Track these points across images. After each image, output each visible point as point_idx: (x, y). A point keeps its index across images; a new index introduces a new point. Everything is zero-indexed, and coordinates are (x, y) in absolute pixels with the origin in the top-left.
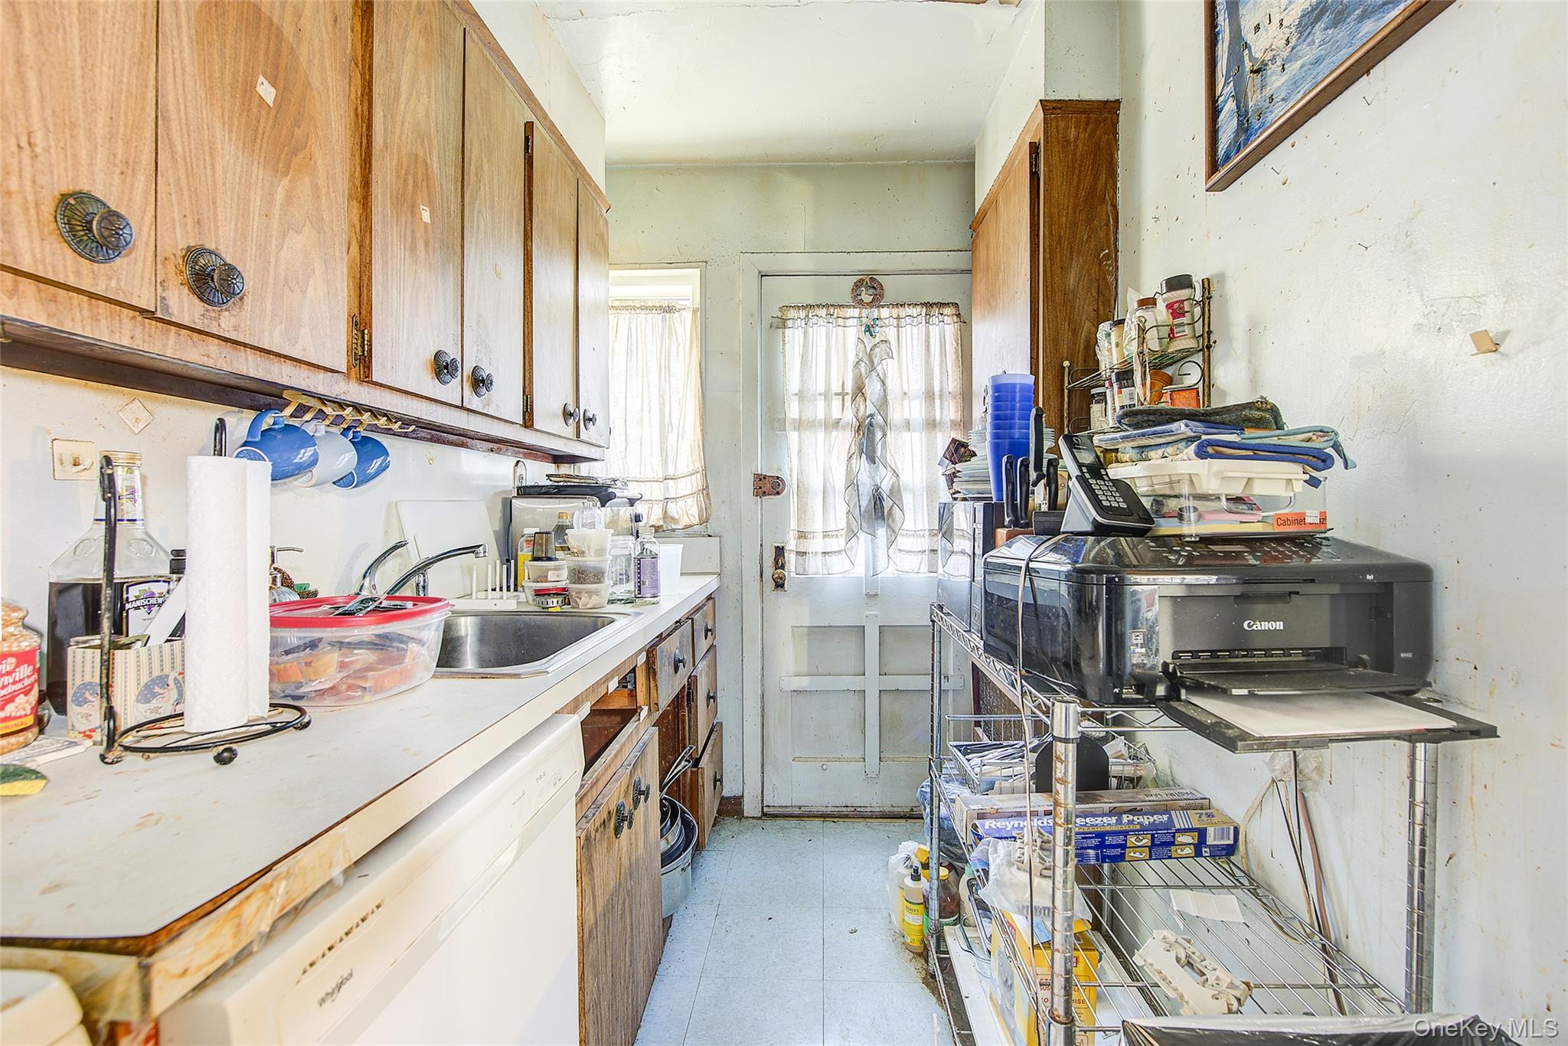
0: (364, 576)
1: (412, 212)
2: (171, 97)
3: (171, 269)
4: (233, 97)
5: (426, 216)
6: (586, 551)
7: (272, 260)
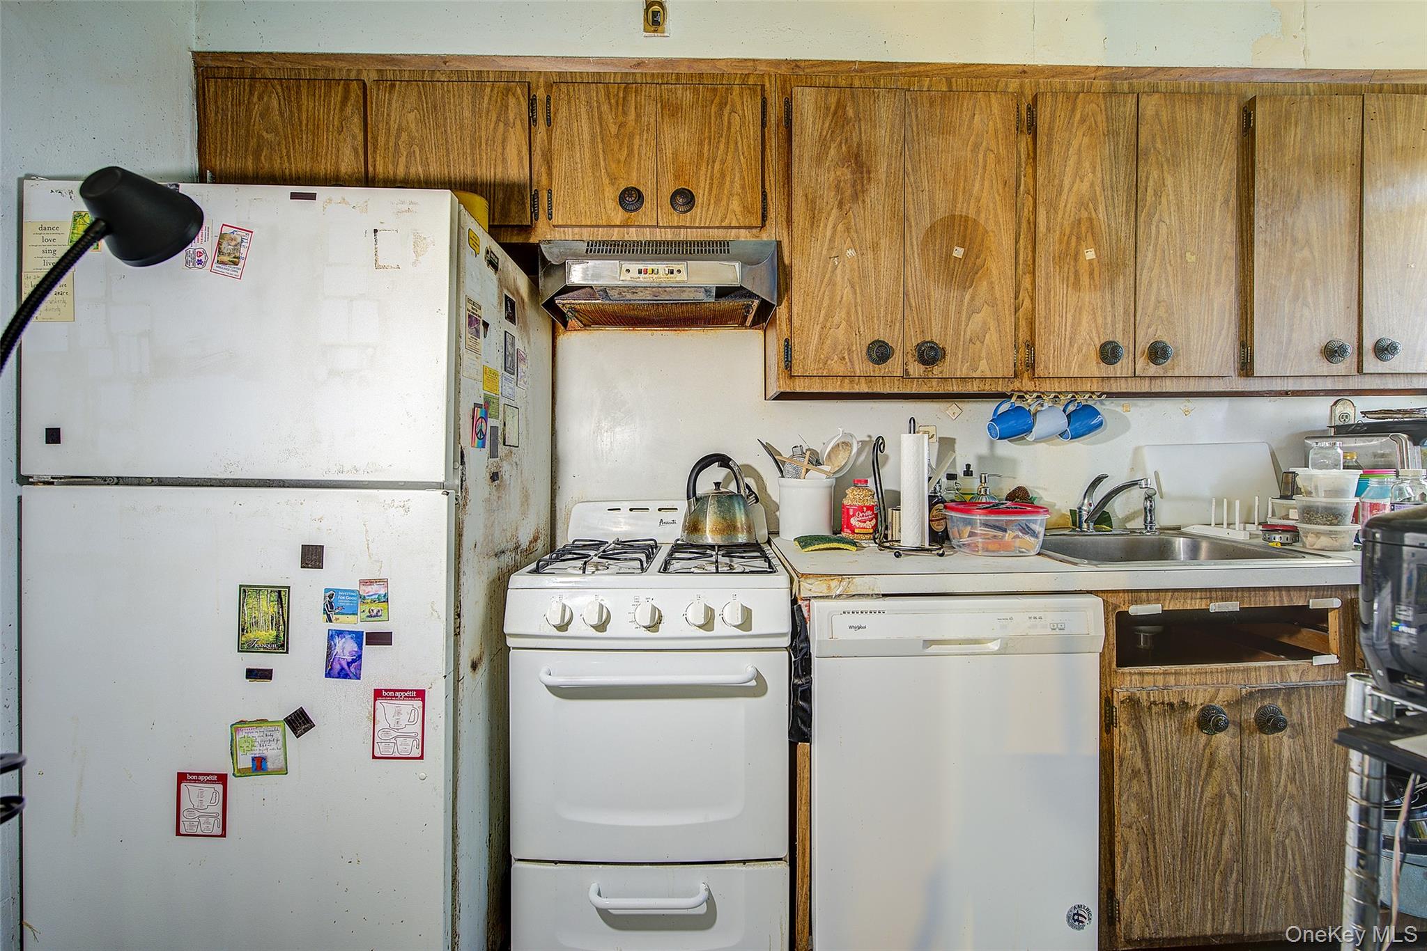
0: (1085, 498)
1: (1075, 259)
2: (910, 285)
3: (910, 356)
4: (940, 266)
5: (1090, 255)
6: (1313, 491)
7: (962, 333)
